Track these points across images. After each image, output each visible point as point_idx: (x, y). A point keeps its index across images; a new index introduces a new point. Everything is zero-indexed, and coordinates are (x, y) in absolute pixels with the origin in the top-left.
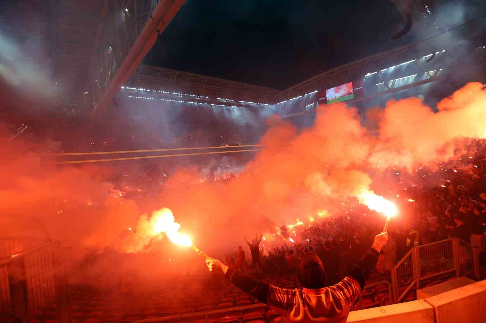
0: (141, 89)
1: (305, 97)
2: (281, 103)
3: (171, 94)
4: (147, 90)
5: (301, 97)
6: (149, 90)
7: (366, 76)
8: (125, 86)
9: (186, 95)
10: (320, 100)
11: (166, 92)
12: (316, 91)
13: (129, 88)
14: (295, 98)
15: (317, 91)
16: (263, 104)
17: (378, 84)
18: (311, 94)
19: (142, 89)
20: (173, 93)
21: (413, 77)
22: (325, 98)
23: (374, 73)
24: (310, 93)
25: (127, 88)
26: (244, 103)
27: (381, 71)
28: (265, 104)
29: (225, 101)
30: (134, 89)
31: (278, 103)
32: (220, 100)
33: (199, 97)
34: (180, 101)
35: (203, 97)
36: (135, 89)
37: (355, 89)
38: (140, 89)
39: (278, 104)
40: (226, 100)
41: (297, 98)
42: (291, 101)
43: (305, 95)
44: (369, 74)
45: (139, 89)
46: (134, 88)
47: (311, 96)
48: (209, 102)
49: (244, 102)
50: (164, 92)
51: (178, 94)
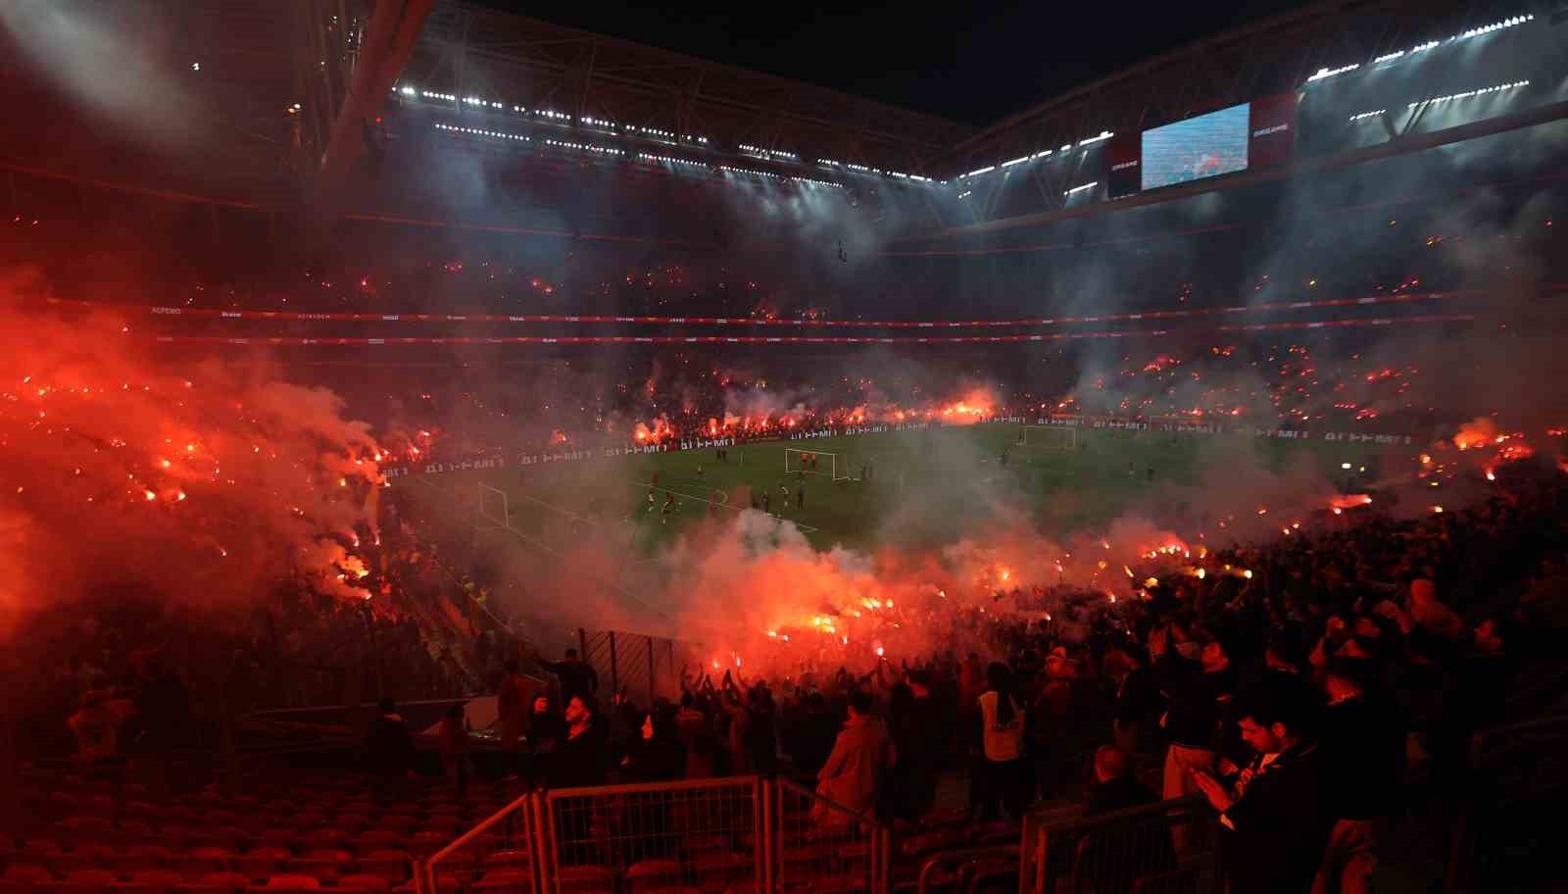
0: (473, 101)
1: (1063, 155)
2: (971, 174)
3: (574, 122)
4: (494, 105)
5: (1046, 157)
6: (500, 106)
7: (1311, 79)
8: (419, 86)
9: (628, 127)
10: (1118, 170)
11: (558, 115)
12: (1105, 135)
13: (431, 95)
14: (1026, 158)
15: (1112, 135)
16: (904, 176)
17: (1360, 117)
18: (1085, 145)
19: (477, 102)
20: (583, 119)
21: (1514, 93)
22: (1135, 163)
23: (1344, 69)
24: (1082, 143)
25: (426, 94)
26: (835, 166)
27: (1378, 60)
28: (912, 177)
29: (768, 158)
30: (447, 97)
31: (962, 176)
32: (748, 152)
33: (676, 139)
34: (612, 151)
35: (689, 138)
36: (452, 98)
37: (1256, 134)
38: (470, 100)
39: (961, 180)
40: (772, 156)
41: (1034, 157)
42: (1008, 167)
43: (1064, 148)
44: (1323, 73)
45: (464, 100)
46: (450, 95)
47: (1086, 153)
48: (714, 161)
49: (836, 163)
50: (551, 114)
51: (601, 123)
